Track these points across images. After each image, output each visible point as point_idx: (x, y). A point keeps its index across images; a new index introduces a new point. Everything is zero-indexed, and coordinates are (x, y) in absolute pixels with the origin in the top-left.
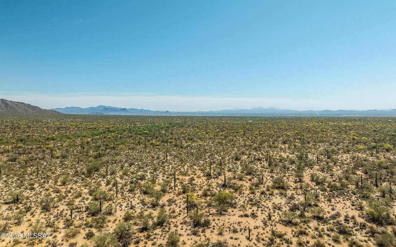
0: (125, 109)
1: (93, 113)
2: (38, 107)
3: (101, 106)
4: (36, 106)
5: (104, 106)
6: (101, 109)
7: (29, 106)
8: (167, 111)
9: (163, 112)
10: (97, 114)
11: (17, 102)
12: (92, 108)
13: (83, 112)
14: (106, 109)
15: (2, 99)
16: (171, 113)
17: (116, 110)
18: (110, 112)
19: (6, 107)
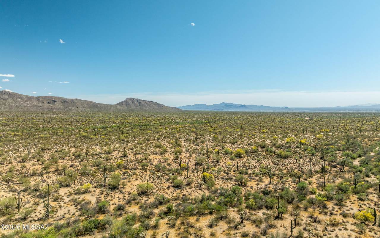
0: (244, 106)
1: (215, 109)
2: (162, 105)
3: (223, 103)
4: (161, 104)
5: (226, 103)
6: (223, 105)
7: (157, 104)
8: (286, 106)
9: (282, 108)
10: (219, 110)
11: (148, 101)
12: (215, 105)
13: (208, 108)
14: (227, 105)
15: (137, 99)
16: (290, 109)
17: (236, 106)
18: (231, 109)
19: (140, 105)
